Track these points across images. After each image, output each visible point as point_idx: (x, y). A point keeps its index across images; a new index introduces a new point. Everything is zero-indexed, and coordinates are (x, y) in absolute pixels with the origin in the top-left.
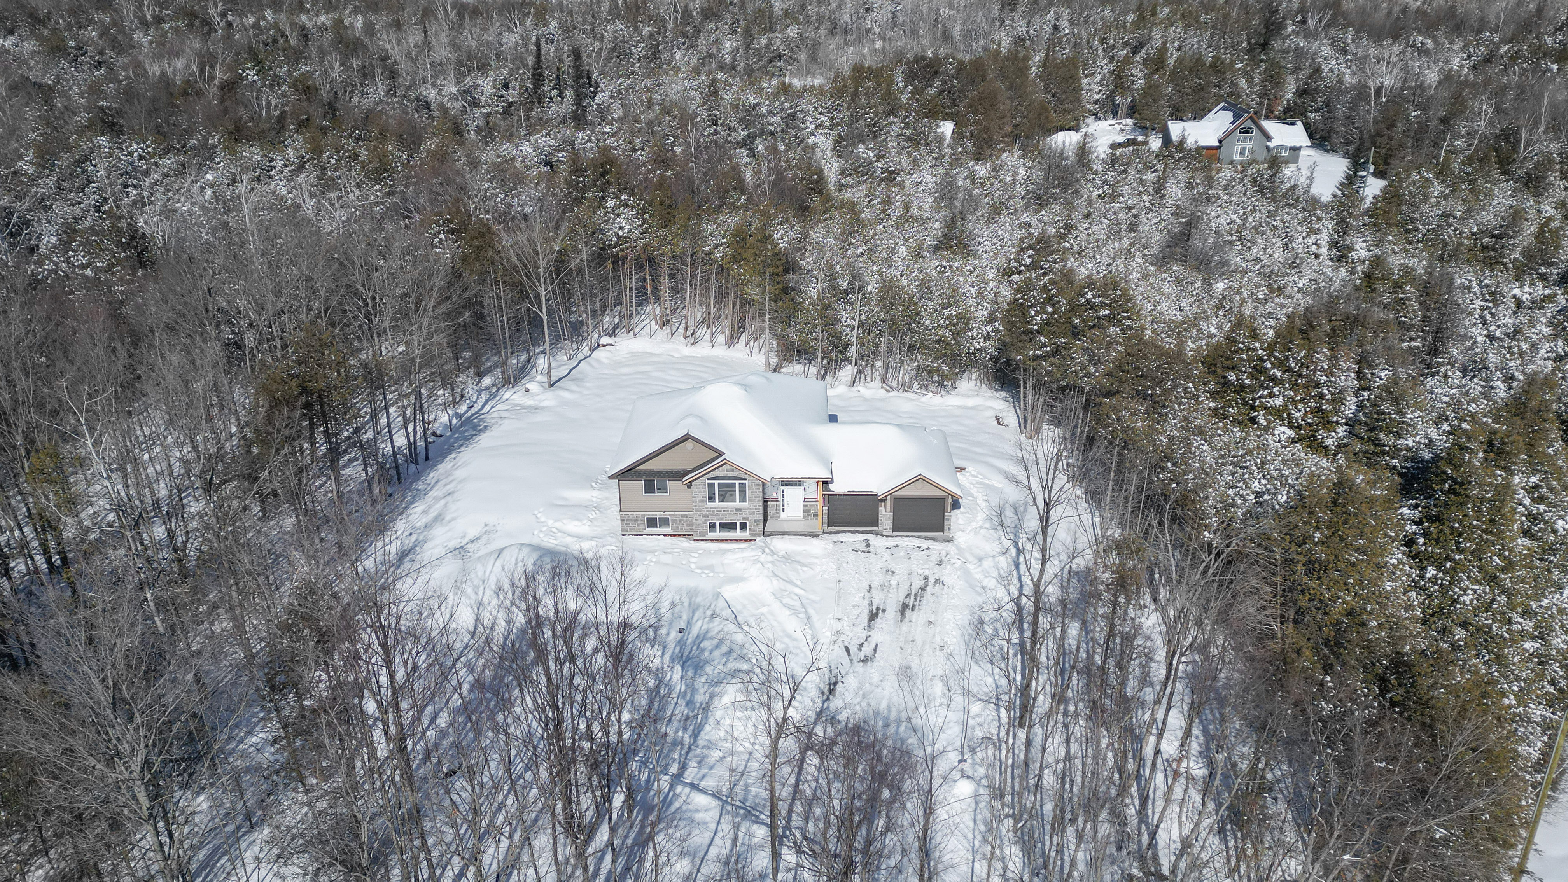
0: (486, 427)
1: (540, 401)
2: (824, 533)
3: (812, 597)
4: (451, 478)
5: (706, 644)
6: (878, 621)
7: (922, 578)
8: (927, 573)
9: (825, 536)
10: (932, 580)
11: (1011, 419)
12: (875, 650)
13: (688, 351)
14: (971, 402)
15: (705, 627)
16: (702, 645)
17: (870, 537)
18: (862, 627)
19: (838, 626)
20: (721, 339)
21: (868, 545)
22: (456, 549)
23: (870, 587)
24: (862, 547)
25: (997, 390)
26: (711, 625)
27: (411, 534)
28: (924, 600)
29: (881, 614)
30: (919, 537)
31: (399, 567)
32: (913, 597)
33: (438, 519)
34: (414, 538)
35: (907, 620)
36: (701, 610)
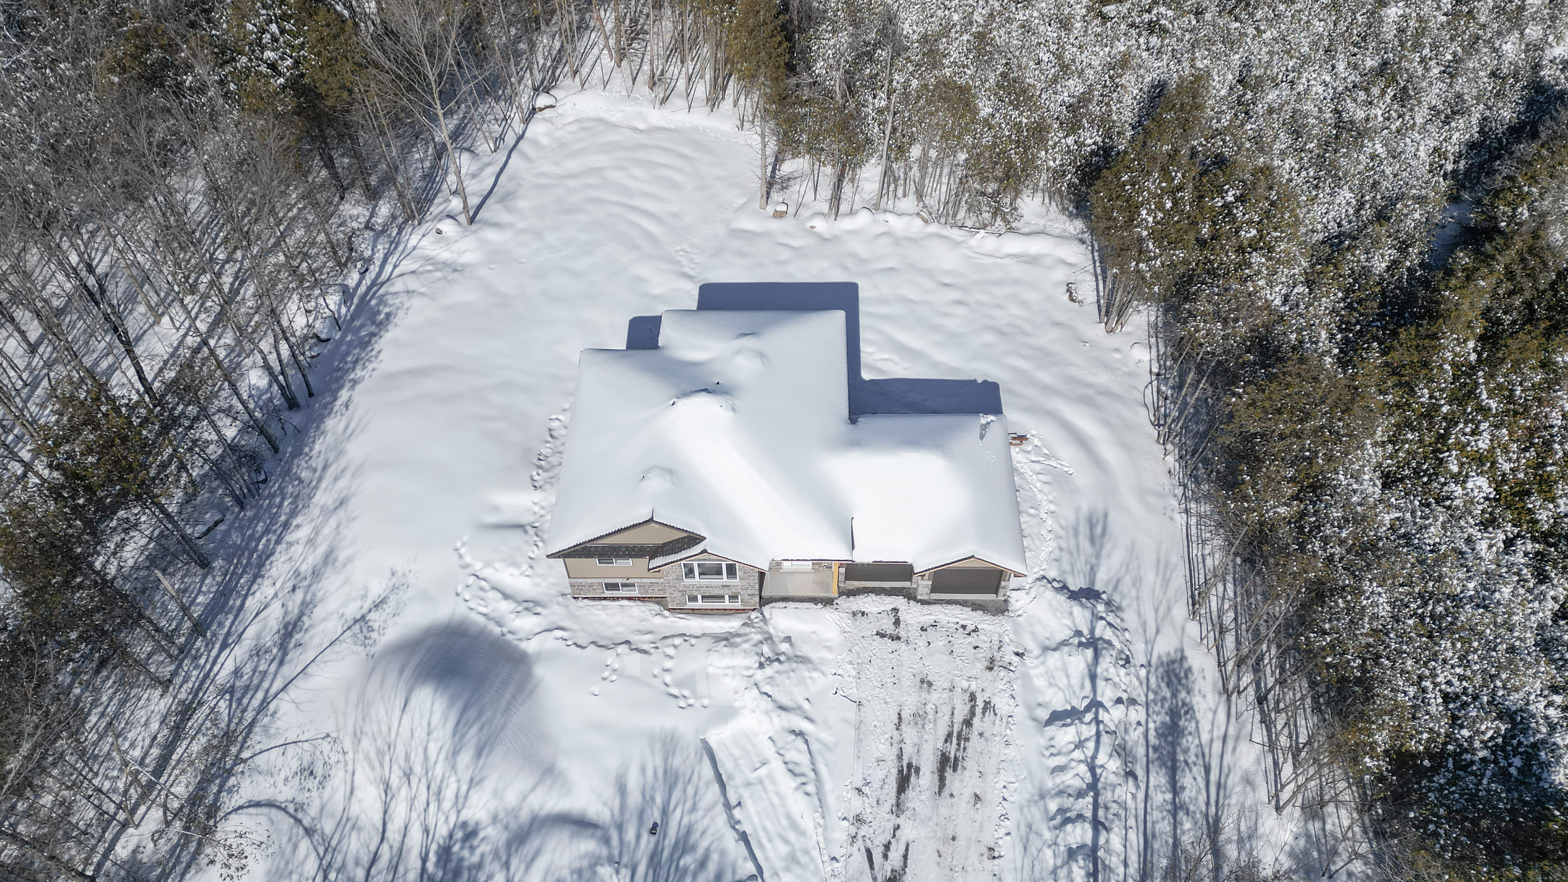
0: (388, 315)
1: (460, 253)
2: (841, 594)
3: (825, 736)
4: (342, 462)
5: (687, 861)
6: (910, 793)
7: (967, 697)
8: (973, 687)
9: (842, 601)
10: (980, 704)
11: (1088, 290)
12: (905, 857)
13: (657, 116)
14: (1036, 246)
15: (685, 821)
16: (682, 863)
17: (900, 602)
18: (887, 807)
19: (857, 804)
20: (701, 89)
21: (897, 623)
22: (356, 621)
23: (900, 718)
24: (888, 625)
25: (1071, 215)
26: (694, 817)
27: (294, 589)
28: (969, 750)
29: (913, 779)
30: (964, 603)
31: (281, 663)
32: (955, 741)
33: (329, 558)
34: (299, 596)
35: (946, 792)
36: (680, 785)
